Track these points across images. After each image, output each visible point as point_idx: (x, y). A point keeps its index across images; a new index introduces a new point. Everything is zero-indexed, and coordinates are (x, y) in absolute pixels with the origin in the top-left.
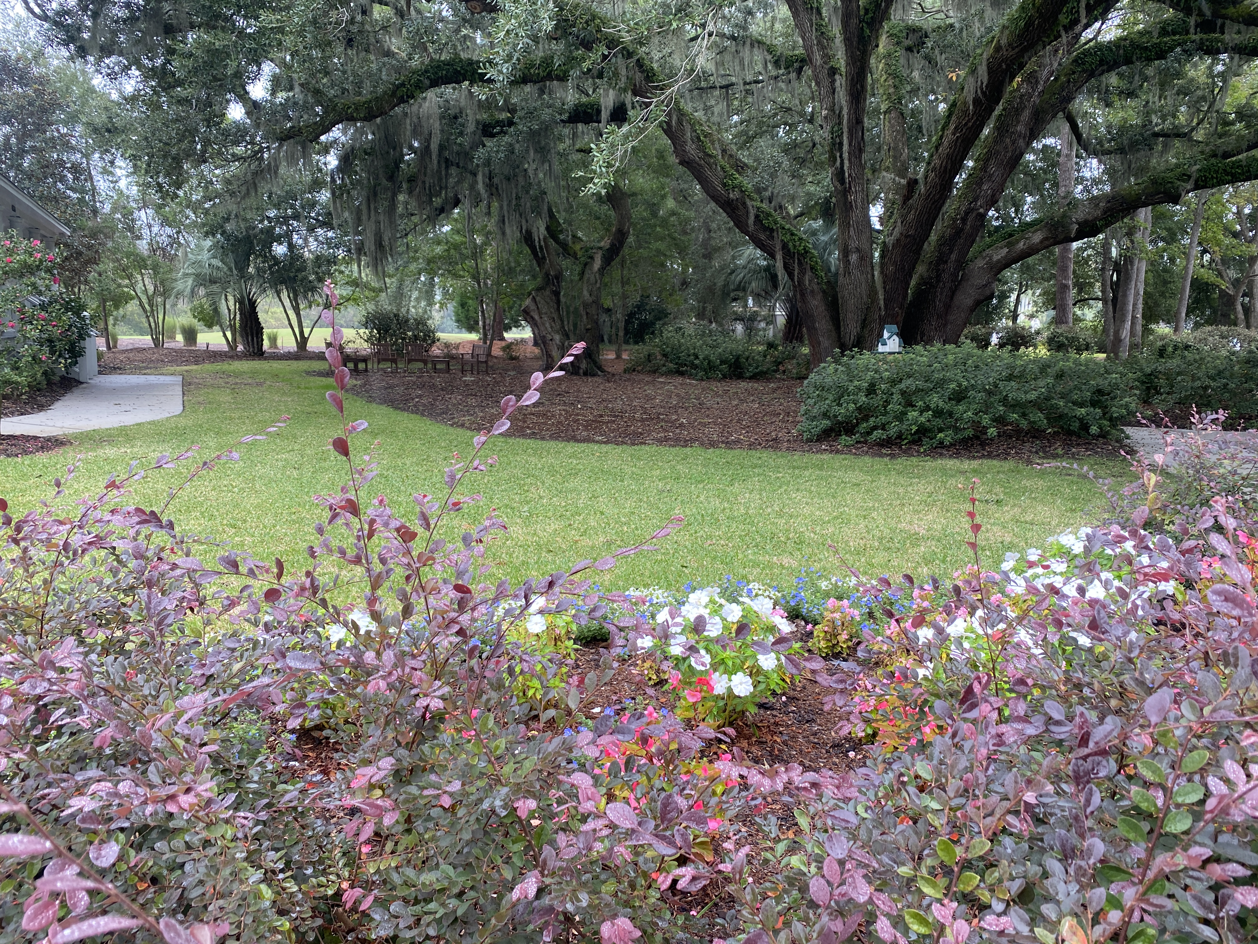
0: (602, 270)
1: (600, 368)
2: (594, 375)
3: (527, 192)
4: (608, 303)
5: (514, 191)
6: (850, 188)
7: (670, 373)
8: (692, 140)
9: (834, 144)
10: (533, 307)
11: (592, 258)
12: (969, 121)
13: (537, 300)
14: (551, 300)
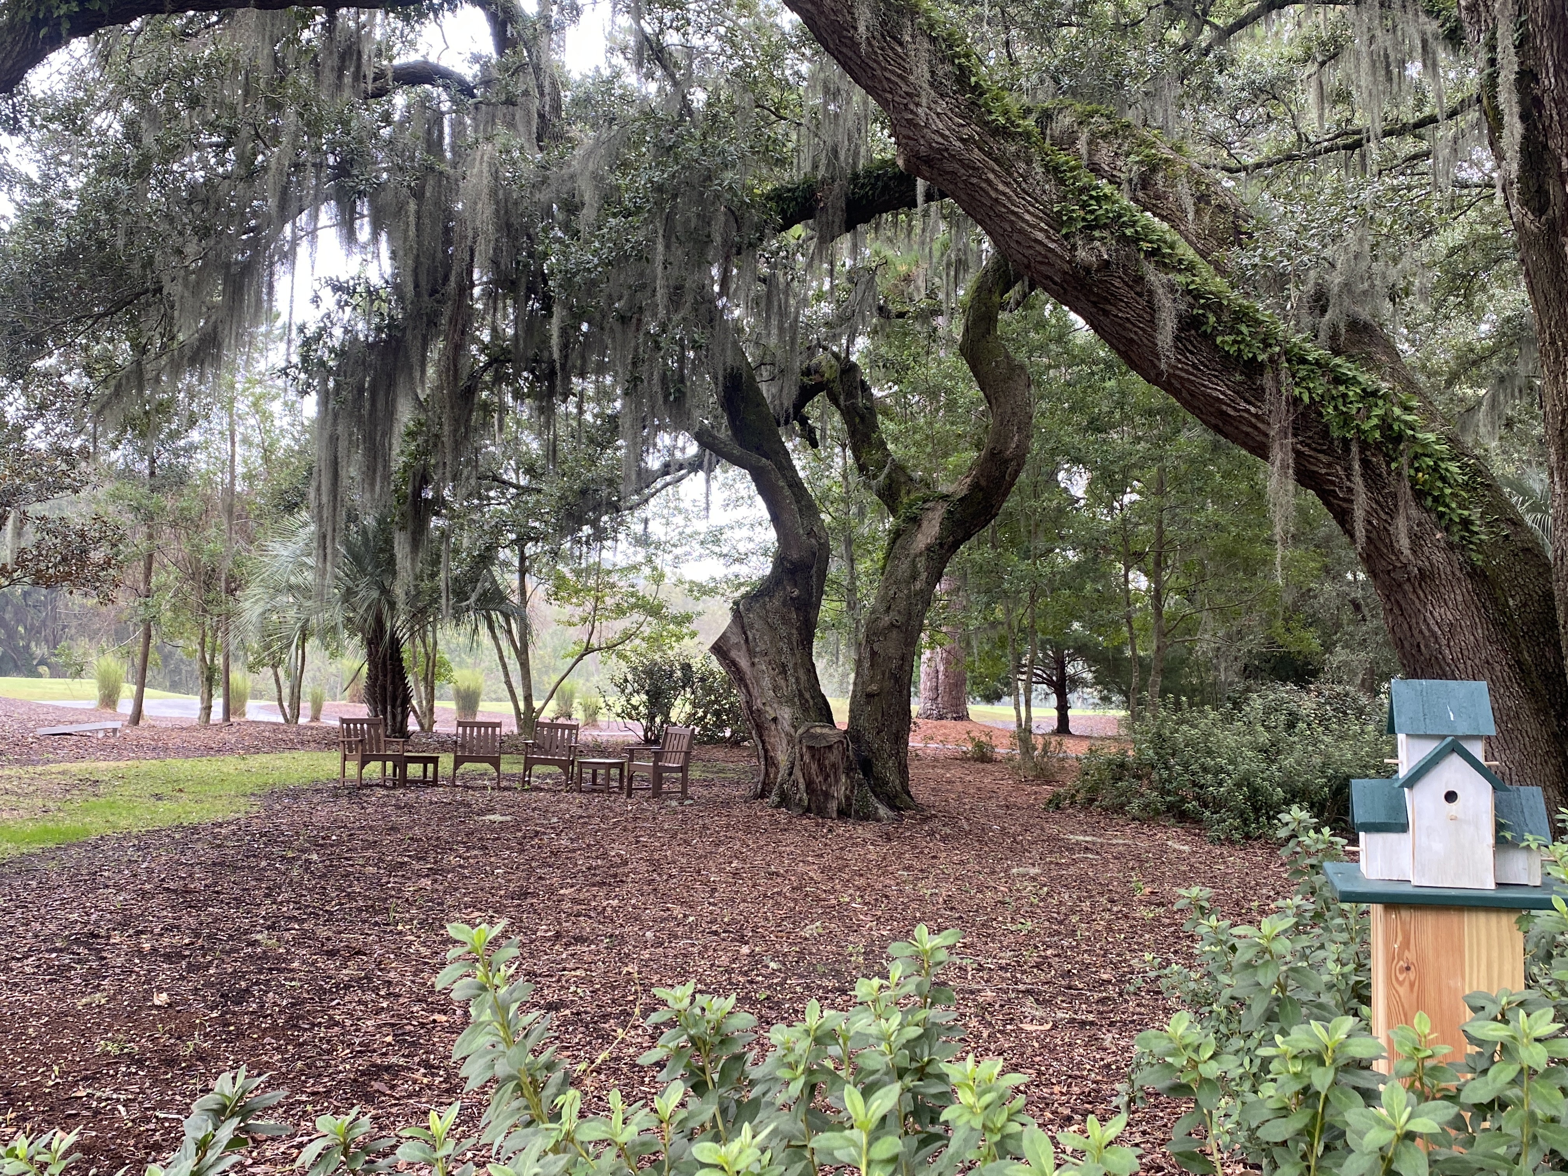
0: (937, 549)
8: (937, 86)
10: (736, 638)
13: (745, 620)
14: (785, 621)
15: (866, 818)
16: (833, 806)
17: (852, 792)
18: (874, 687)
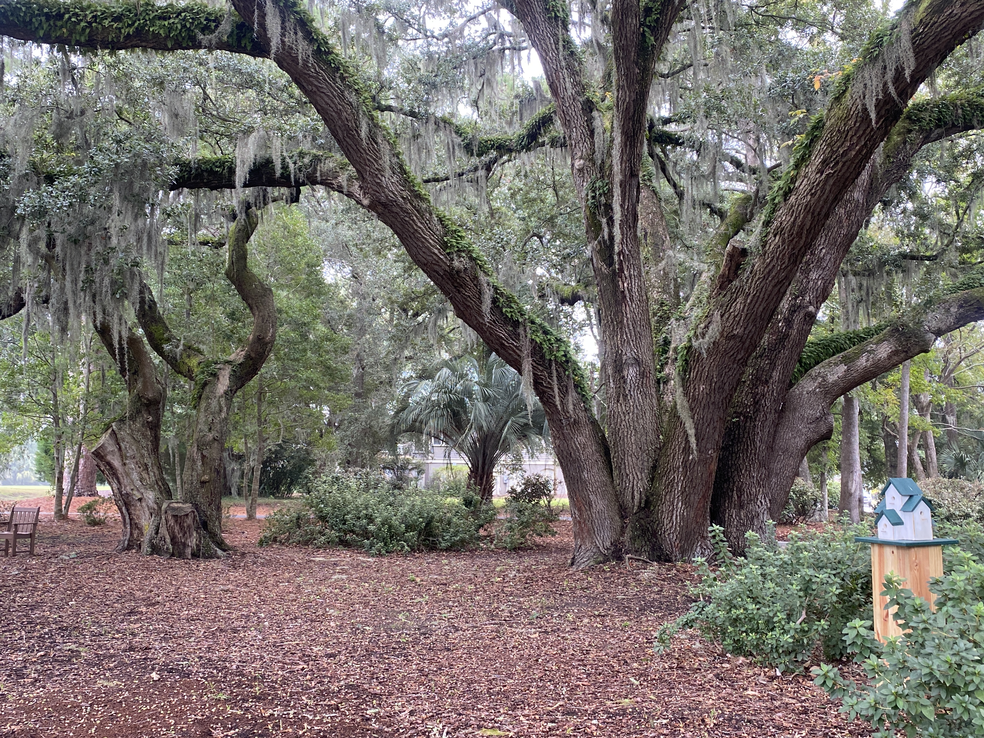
0: (230, 394)
1: (221, 544)
2: (210, 556)
3: (106, 262)
4: (239, 447)
5: (84, 259)
6: (621, 270)
7: (330, 544)
8: (392, 168)
9: (597, 206)
10: (111, 447)
11: (215, 375)
12: (850, 149)
13: (119, 436)
14: (144, 436)
15: (211, 557)
16: (189, 551)
17: (200, 542)
18: (206, 477)
